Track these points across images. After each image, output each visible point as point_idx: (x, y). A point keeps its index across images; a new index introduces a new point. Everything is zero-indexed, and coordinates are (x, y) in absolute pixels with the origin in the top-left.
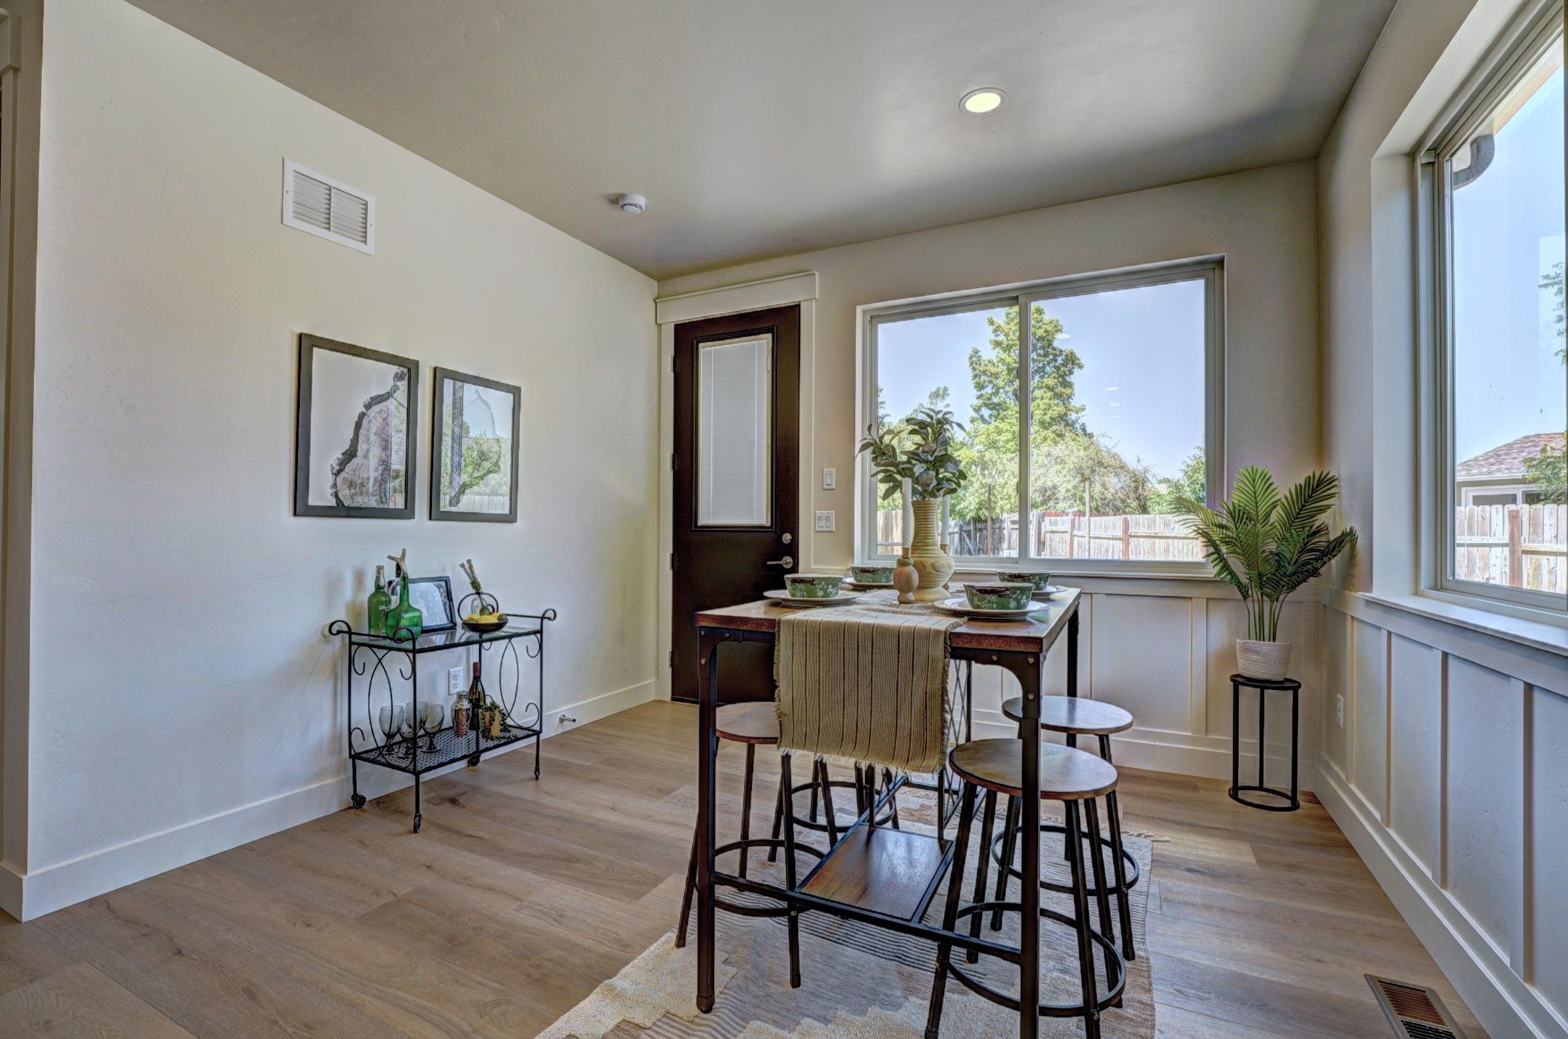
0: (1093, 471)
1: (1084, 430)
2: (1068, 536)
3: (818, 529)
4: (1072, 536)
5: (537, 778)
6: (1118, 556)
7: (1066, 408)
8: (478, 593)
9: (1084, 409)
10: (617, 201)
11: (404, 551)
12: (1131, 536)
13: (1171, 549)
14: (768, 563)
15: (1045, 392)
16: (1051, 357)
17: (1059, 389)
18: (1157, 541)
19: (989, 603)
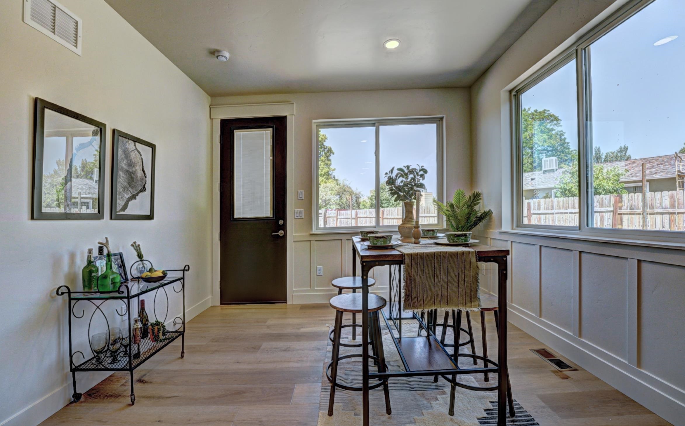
0: (343, 193)
1: (334, 178)
2: (335, 219)
3: (296, 217)
4: (337, 219)
5: (182, 357)
6: (354, 225)
7: (329, 169)
8: (142, 261)
9: (335, 170)
10: (214, 53)
11: (106, 238)
12: (358, 218)
13: (372, 221)
14: (273, 234)
15: (321, 163)
16: (323, 149)
17: (326, 162)
18: (367, 219)
19: (461, 240)
